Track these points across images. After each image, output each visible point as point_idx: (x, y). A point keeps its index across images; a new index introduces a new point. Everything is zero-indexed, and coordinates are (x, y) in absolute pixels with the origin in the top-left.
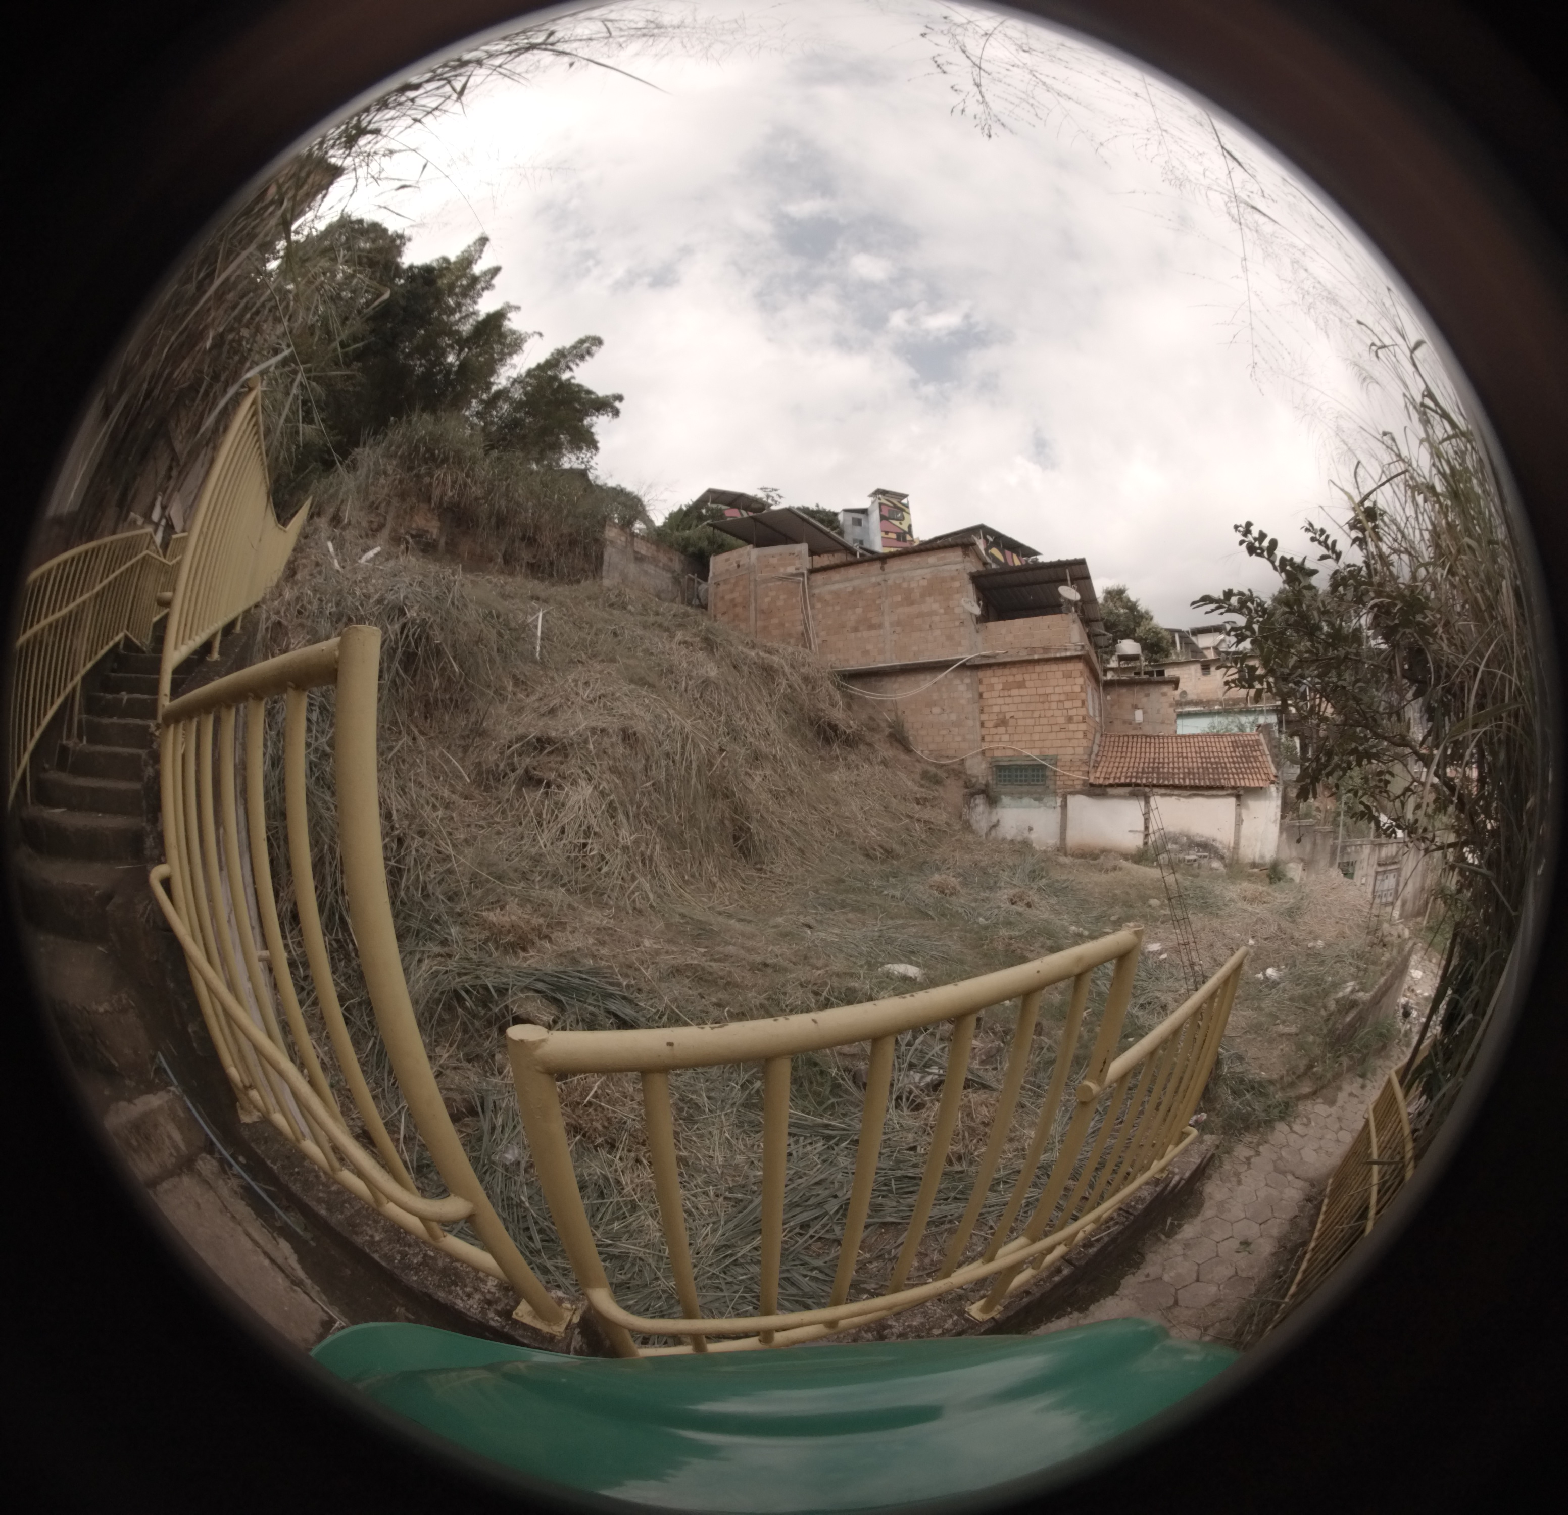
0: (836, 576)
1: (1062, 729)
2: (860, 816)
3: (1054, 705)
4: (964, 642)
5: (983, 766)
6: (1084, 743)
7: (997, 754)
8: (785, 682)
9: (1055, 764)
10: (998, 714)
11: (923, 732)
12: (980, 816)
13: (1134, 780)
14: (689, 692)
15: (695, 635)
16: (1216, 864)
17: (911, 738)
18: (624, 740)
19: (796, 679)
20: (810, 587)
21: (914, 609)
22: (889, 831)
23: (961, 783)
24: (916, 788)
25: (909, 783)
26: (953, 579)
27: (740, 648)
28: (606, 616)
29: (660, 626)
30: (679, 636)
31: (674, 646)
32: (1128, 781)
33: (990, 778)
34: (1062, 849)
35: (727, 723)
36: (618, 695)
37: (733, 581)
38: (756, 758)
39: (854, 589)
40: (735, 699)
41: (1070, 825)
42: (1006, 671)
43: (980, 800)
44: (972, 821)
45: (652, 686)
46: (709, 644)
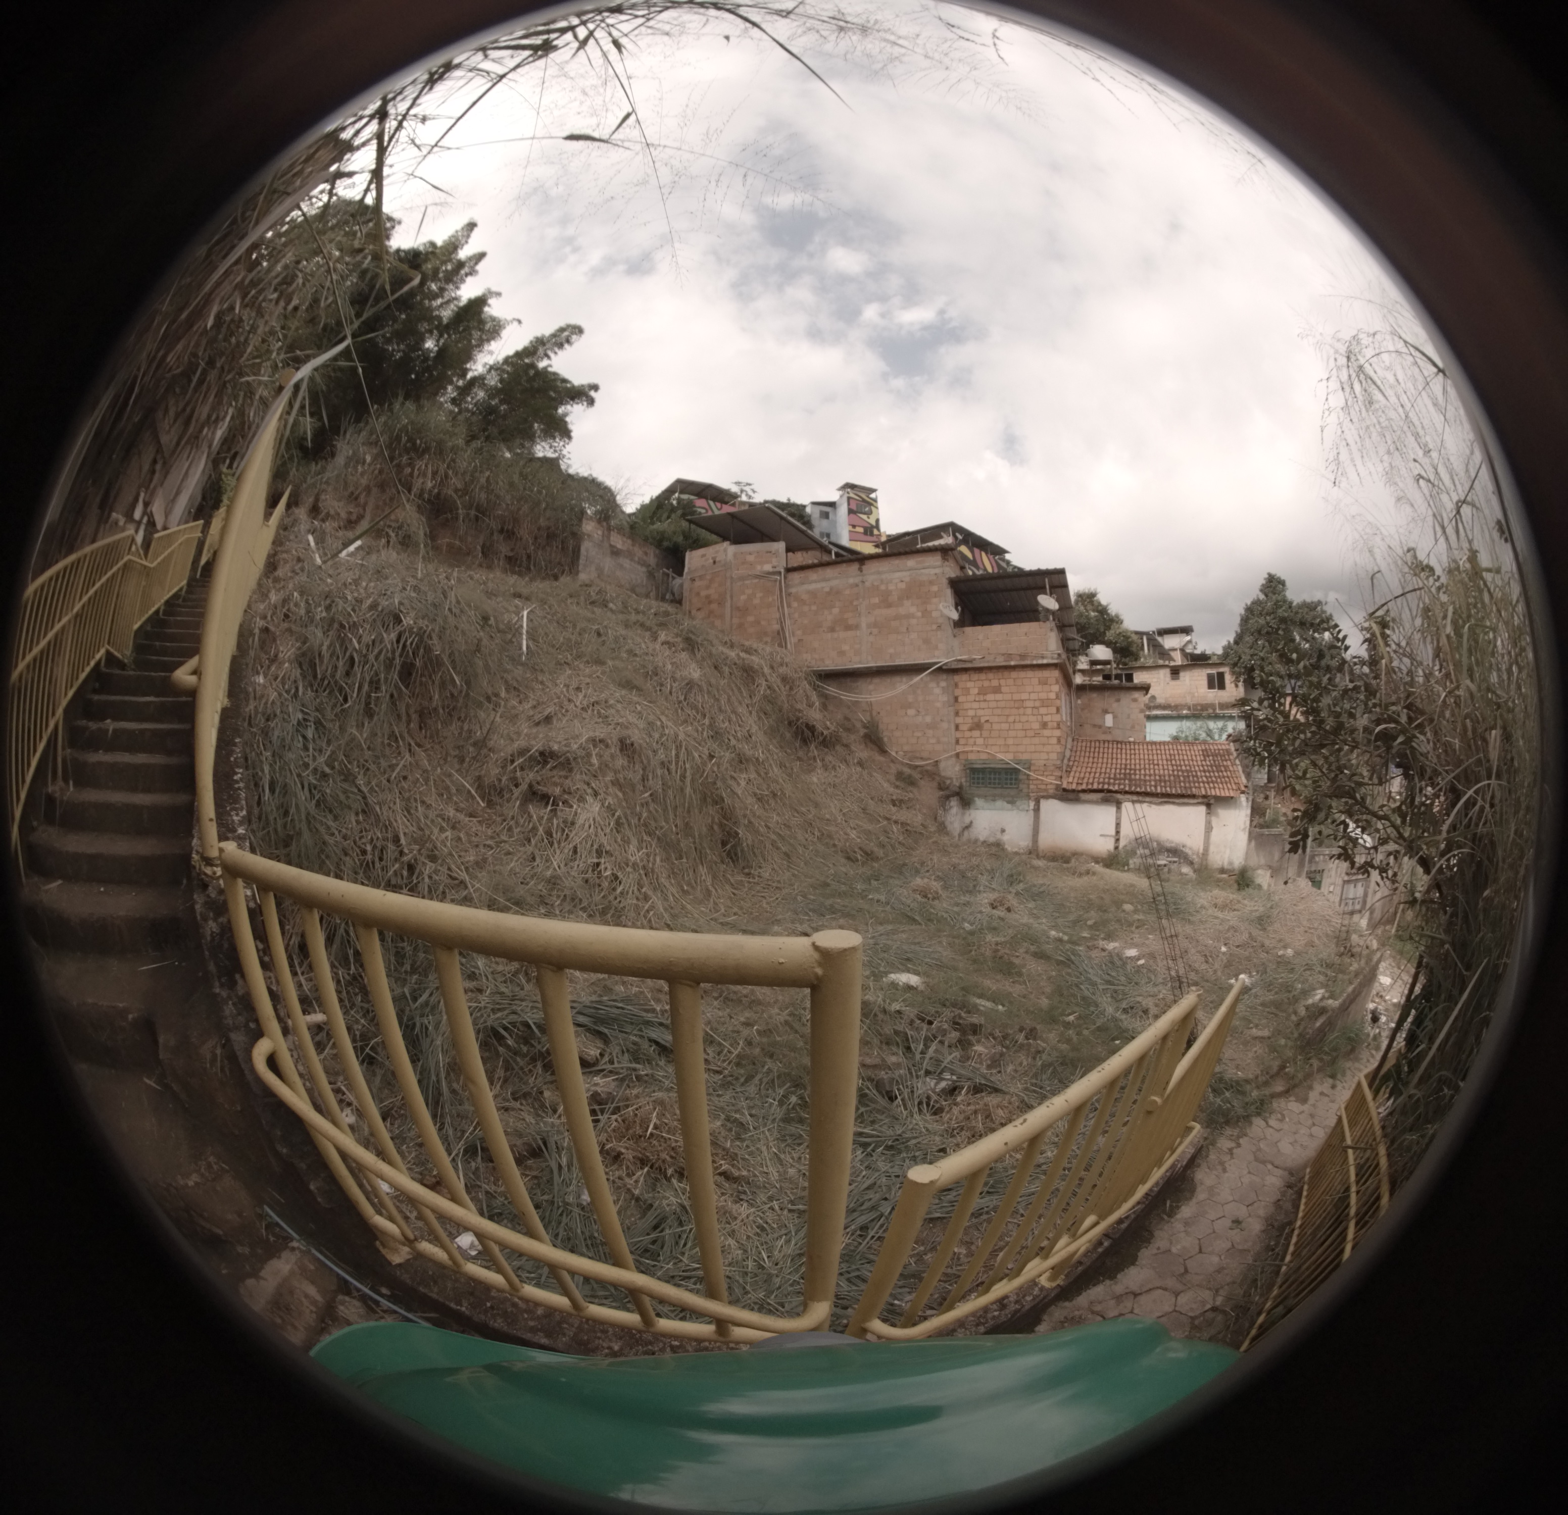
0: (813, 575)
1: (1037, 735)
2: (840, 818)
3: (1029, 711)
4: (941, 646)
5: (957, 768)
6: (1058, 748)
7: (972, 757)
8: (764, 683)
9: (1029, 769)
10: (972, 717)
11: (897, 734)
12: (954, 817)
13: (1106, 787)
14: (674, 694)
15: (677, 635)
16: (1186, 869)
17: (885, 739)
18: (621, 750)
19: (774, 680)
20: (787, 586)
21: (891, 612)
22: (868, 833)
23: (935, 784)
24: (891, 790)
25: (885, 786)
26: (931, 583)
27: (721, 648)
28: (589, 615)
29: (642, 625)
30: (663, 636)
31: (658, 646)
32: (1100, 787)
33: (963, 780)
34: (1033, 851)
35: (711, 726)
36: (612, 702)
37: (708, 577)
38: (741, 761)
39: (831, 589)
40: (718, 700)
41: (1042, 828)
42: (983, 676)
43: (954, 802)
44: (947, 823)
45: (639, 689)
46: (691, 645)
